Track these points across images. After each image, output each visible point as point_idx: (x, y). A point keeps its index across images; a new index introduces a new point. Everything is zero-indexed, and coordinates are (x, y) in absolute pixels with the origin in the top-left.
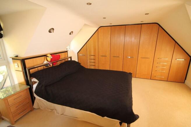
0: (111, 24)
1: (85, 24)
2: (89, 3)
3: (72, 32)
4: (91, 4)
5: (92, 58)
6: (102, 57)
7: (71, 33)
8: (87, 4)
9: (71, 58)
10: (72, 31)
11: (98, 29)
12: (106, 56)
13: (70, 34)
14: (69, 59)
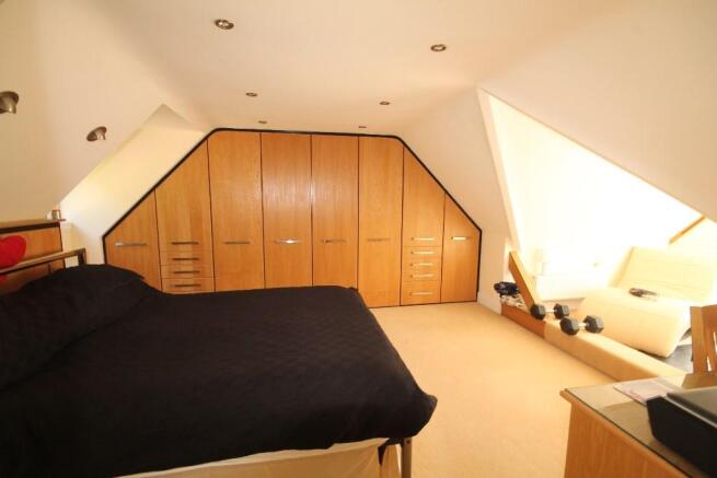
0: (264, 123)
1: (163, 106)
2: (225, 21)
3: (103, 130)
4: (231, 26)
5: (183, 256)
6: (230, 246)
7: (99, 135)
8: (217, 23)
9: (81, 254)
10: (101, 125)
11: (206, 138)
12: (248, 243)
13: (92, 137)
14: (72, 262)
